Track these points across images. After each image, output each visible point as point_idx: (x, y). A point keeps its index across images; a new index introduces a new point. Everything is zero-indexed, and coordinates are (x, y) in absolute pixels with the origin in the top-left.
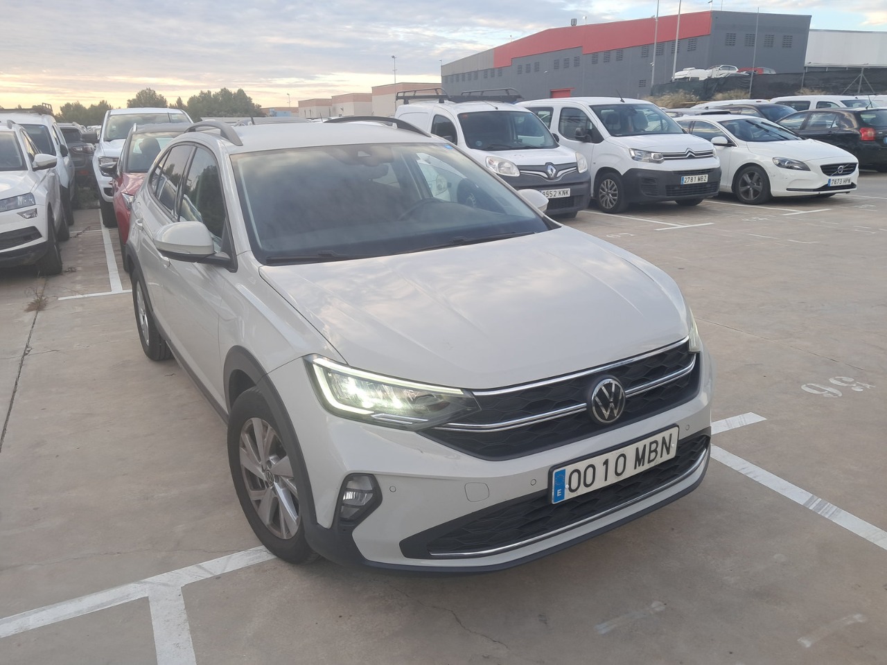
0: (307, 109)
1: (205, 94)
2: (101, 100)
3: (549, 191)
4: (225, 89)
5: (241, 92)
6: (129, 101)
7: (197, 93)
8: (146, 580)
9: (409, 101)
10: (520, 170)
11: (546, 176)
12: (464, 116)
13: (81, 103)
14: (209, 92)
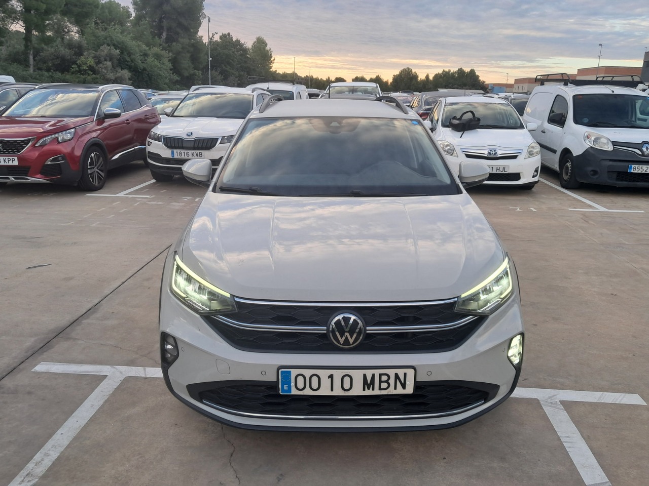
0: (521, 85)
1: (446, 72)
2: (377, 75)
3: (641, 166)
4: (461, 69)
5: (472, 72)
6: (394, 75)
7: (440, 71)
8: (116, 366)
9: (545, 83)
10: (613, 145)
11: (641, 154)
12: (578, 97)
13: (364, 77)
14: (450, 71)
